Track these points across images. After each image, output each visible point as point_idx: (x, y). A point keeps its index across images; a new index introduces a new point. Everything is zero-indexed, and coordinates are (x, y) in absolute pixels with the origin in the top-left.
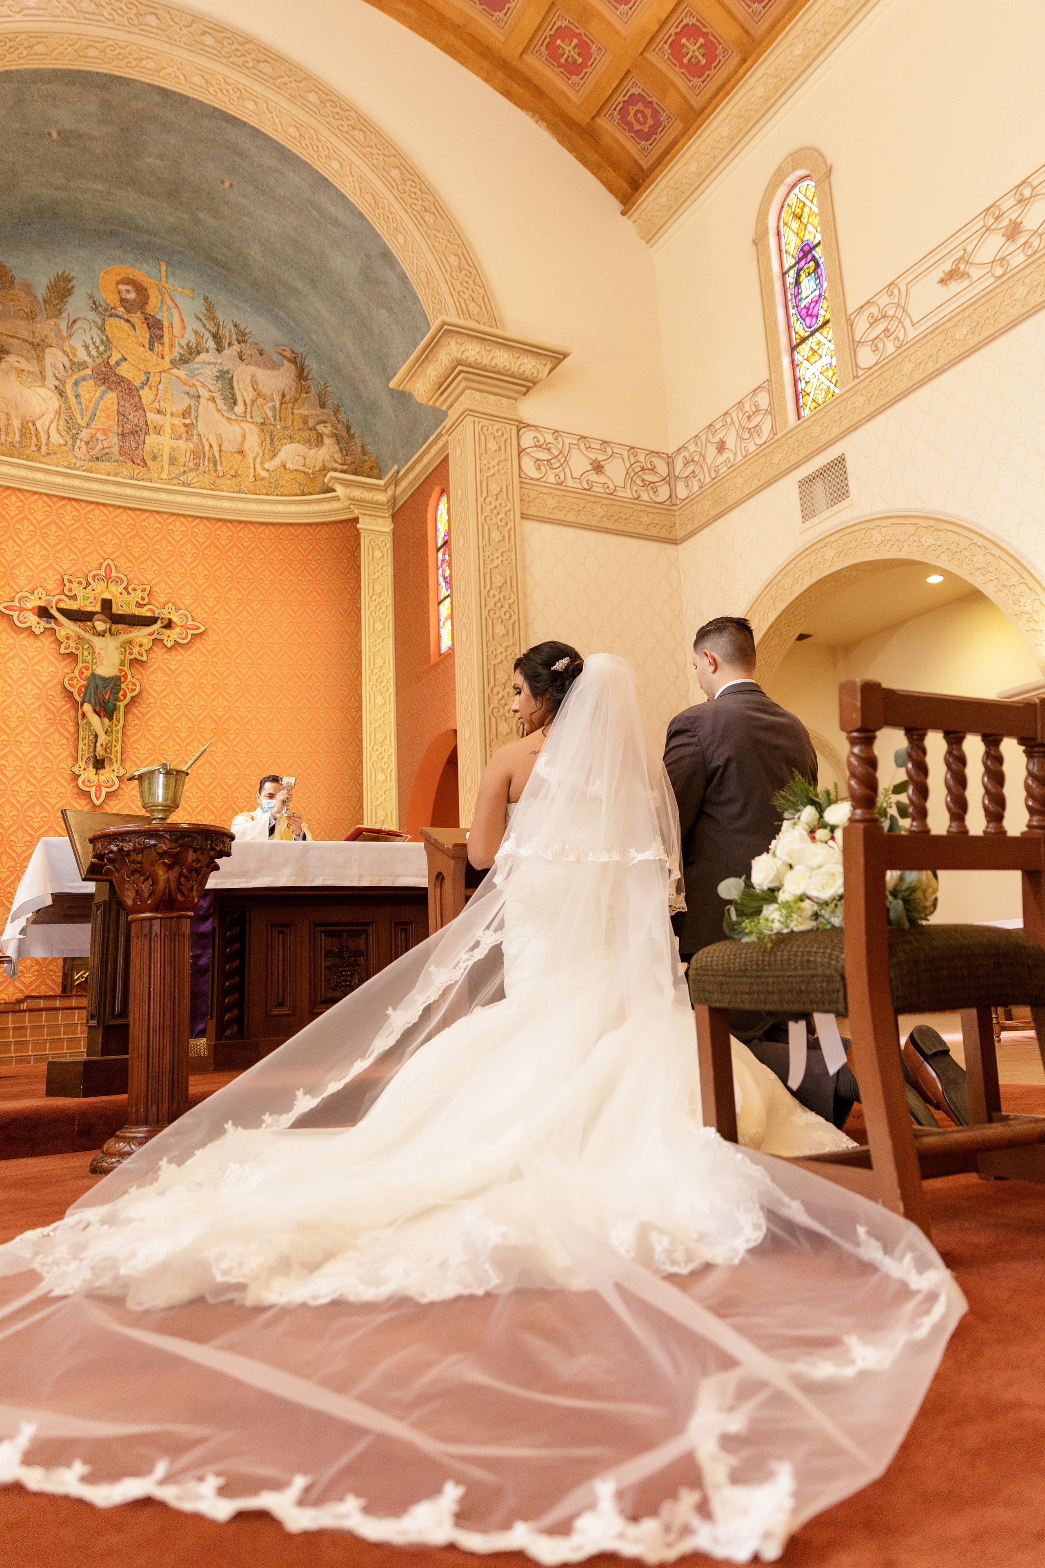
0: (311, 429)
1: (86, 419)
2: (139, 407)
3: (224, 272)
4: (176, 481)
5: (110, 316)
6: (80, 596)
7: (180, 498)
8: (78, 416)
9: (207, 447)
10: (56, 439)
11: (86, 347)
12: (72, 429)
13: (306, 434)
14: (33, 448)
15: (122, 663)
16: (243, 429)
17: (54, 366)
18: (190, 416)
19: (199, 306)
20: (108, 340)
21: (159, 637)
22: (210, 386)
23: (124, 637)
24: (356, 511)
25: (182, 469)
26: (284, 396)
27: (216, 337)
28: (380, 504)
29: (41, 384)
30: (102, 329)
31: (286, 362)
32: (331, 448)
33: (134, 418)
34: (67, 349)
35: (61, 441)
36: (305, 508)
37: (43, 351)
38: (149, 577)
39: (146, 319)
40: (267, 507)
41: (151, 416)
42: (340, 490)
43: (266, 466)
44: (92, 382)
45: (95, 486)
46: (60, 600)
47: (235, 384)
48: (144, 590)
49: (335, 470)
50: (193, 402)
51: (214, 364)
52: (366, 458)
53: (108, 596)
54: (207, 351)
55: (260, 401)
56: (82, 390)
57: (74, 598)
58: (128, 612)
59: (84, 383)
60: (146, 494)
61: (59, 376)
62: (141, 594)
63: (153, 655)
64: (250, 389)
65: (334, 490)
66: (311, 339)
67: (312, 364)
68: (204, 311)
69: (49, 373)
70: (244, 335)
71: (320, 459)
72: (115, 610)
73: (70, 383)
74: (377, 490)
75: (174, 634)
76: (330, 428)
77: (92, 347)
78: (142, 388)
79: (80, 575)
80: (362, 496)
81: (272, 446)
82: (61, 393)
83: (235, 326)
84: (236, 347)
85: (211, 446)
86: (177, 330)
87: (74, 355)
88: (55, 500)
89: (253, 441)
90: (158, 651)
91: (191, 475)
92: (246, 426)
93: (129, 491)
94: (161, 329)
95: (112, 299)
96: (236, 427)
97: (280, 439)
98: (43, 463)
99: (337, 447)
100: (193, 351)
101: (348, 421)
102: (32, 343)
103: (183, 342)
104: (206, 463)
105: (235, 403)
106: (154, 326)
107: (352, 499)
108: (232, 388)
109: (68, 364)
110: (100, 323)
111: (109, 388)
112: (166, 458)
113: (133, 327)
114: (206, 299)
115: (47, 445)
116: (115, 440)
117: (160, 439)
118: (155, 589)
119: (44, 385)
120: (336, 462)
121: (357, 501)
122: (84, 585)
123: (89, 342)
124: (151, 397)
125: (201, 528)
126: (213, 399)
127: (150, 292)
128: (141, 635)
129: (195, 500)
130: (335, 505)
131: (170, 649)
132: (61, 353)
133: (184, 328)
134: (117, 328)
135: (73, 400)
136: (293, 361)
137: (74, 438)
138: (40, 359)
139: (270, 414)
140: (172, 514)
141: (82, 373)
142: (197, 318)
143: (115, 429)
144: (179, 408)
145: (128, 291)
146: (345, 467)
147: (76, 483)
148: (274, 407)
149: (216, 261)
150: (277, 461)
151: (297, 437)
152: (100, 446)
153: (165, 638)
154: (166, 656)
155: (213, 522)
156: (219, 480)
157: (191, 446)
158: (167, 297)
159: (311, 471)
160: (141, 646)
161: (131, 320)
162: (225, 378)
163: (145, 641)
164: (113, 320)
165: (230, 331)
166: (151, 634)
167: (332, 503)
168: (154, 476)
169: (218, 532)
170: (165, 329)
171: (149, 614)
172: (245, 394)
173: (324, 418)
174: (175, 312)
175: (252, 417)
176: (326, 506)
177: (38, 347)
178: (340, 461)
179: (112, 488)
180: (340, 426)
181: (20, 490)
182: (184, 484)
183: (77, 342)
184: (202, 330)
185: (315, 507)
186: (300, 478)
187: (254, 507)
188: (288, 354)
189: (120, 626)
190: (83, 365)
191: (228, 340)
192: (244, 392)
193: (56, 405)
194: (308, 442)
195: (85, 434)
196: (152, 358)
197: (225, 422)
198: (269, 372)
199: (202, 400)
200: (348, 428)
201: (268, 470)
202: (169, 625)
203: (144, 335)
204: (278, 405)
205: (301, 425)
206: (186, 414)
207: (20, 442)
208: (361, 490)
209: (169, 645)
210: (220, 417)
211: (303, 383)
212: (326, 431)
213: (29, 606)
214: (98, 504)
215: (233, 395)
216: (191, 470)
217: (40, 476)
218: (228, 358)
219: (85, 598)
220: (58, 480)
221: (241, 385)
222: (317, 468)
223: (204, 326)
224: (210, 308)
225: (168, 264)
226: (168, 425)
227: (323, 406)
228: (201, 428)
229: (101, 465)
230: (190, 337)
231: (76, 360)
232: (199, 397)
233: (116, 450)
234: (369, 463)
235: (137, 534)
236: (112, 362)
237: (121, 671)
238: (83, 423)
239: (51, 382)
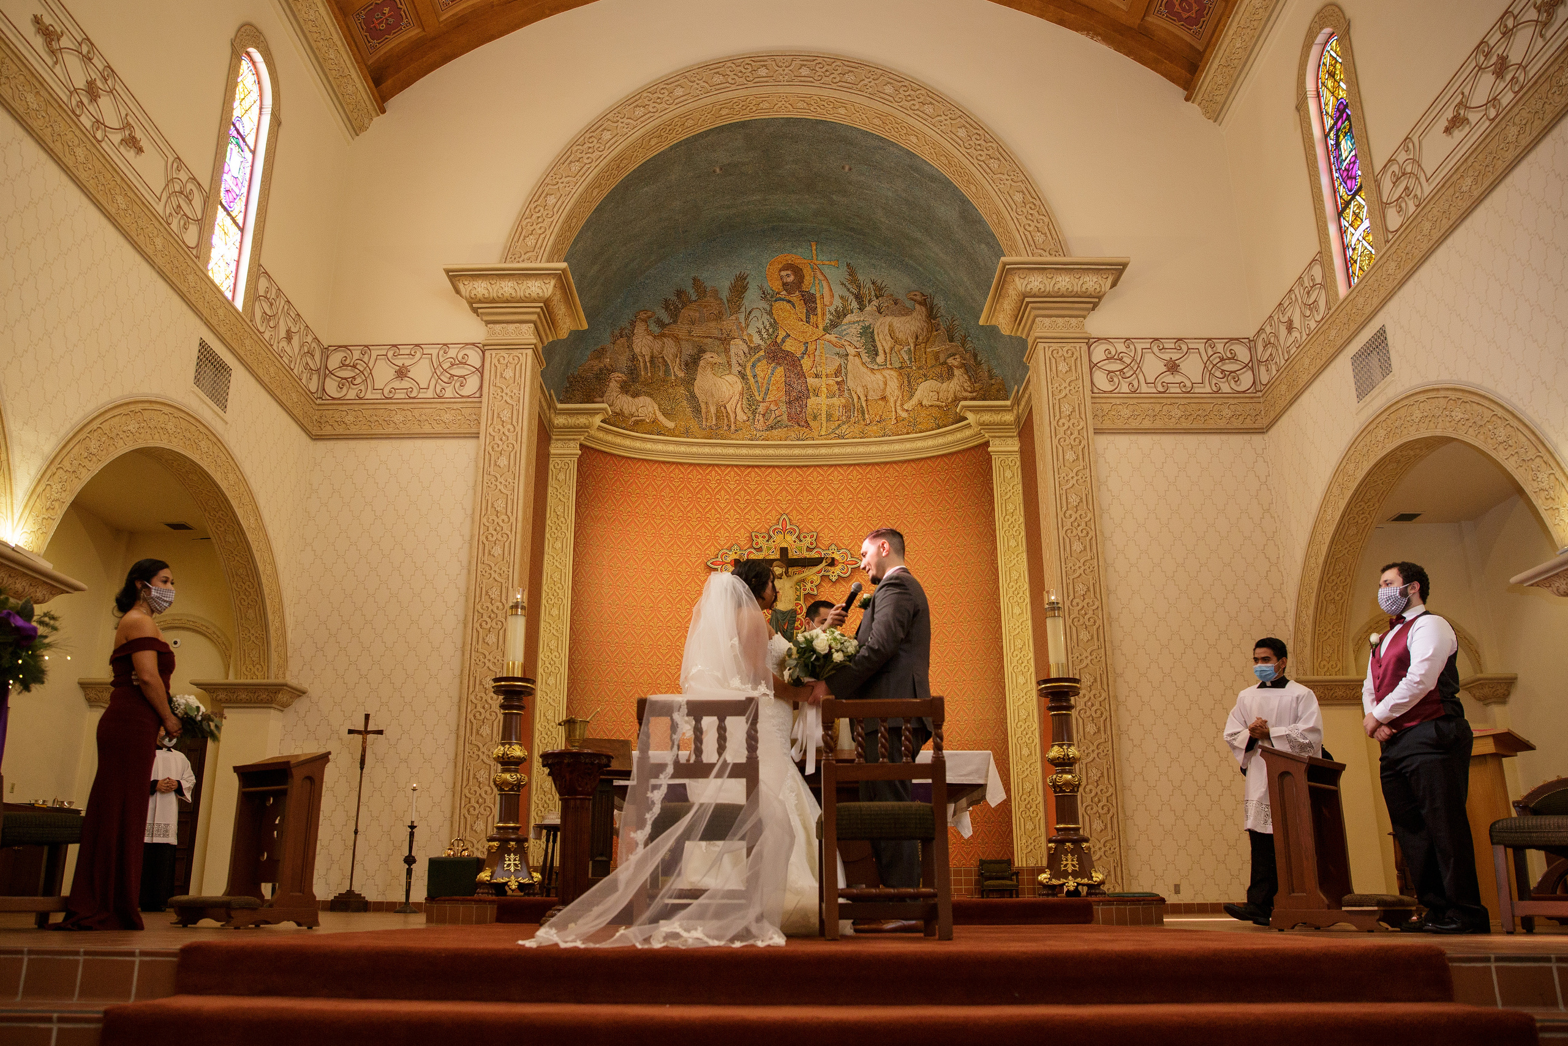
0: (942, 364)
1: (762, 394)
2: (802, 375)
3: (861, 237)
4: (833, 436)
5: (776, 301)
6: (764, 548)
7: (836, 450)
8: (756, 394)
9: (856, 400)
10: (742, 417)
11: (759, 332)
12: (752, 405)
13: (938, 370)
14: (726, 428)
15: (798, 599)
16: (884, 377)
17: (737, 354)
18: (841, 374)
19: (842, 273)
20: (775, 322)
21: (826, 574)
22: (855, 343)
23: (797, 577)
24: (986, 435)
25: (837, 423)
26: (917, 338)
27: (859, 298)
28: (1008, 425)
29: (728, 372)
30: (770, 313)
31: (917, 306)
32: (961, 378)
33: (798, 386)
34: (746, 338)
35: (745, 418)
36: (941, 440)
37: (729, 344)
38: (816, 526)
39: (803, 296)
40: (908, 446)
41: (811, 381)
42: (971, 418)
43: (906, 407)
44: (764, 362)
45: (771, 451)
46: (751, 552)
47: (876, 337)
48: (812, 537)
49: (965, 399)
50: (842, 361)
51: (858, 322)
52: (993, 382)
53: (784, 545)
54: (852, 312)
55: (897, 347)
56: (758, 370)
57: (760, 550)
58: (801, 556)
59: (759, 364)
60: (810, 451)
61: (740, 362)
62: (810, 540)
63: (822, 589)
64: (888, 338)
65: (966, 419)
66: (937, 279)
67: (940, 302)
68: (848, 277)
69: (734, 362)
70: (880, 289)
71: (952, 391)
72: (790, 556)
73: (749, 365)
74: (1005, 410)
75: (837, 570)
76: (959, 360)
77: (763, 331)
78: (803, 358)
79: (763, 531)
80: (991, 419)
81: (909, 387)
82: (743, 376)
83: (873, 283)
84: (875, 302)
85: (859, 398)
86: (827, 300)
87: (751, 341)
88: (743, 469)
89: (893, 385)
90: (826, 585)
91: (845, 427)
92: (886, 373)
93: (797, 451)
94: (815, 302)
95: (777, 286)
96: (879, 376)
97: (916, 379)
98: (732, 439)
99: (966, 376)
100: (840, 314)
101: (974, 349)
102: (720, 339)
103: (832, 309)
104: (856, 415)
105: (877, 355)
106: (809, 300)
107: (981, 425)
108: (874, 341)
109: (746, 351)
110: (768, 309)
111: (778, 364)
112: (824, 416)
113: (793, 305)
114: (848, 265)
115: (735, 423)
116: (784, 408)
117: (818, 400)
118: (821, 535)
119: (730, 373)
120: (966, 391)
121: (987, 425)
122: (767, 538)
123: (761, 327)
124: (810, 364)
125: (855, 473)
126: (858, 355)
127: (805, 271)
128: (812, 574)
129: (849, 450)
130: (968, 433)
131: (835, 583)
132: (741, 342)
133: (832, 296)
134: (782, 309)
135: (752, 380)
136: (923, 303)
137: (754, 413)
138: (727, 351)
139: (906, 358)
140: (831, 466)
141: (757, 356)
142: (843, 284)
143: (784, 398)
144: (831, 369)
145: (788, 275)
146: (974, 394)
147: (757, 451)
148: (910, 349)
149: (852, 229)
150: (914, 401)
151: (931, 374)
152: (773, 416)
153: (830, 573)
154: (832, 589)
155: (864, 467)
156: (867, 428)
157: (843, 401)
158: (818, 272)
159: (944, 404)
160: (812, 582)
161: (791, 299)
162: (868, 333)
163: (815, 578)
164: (777, 305)
165: (869, 289)
166: (819, 572)
167: (964, 431)
168: (815, 434)
169: (869, 476)
170: (818, 301)
171: (817, 556)
172: (884, 344)
173: (953, 351)
174: (825, 284)
175: (891, 364)
176: (959, 435)
177: (725, 341)
178: (969, 389)
179: (784, 451)
180: (967, 356)
181: (717, 465)
182: (839, 437)
183: (752, 330)
184: (847, 294)
185: (950, 438)
186: (935, 412)
187: (897, 447)
188: (918, 298)
189: (795, 569)
190: (758, 348)
191: (868, 298)
192: (883, 342)
193: (740, 387)
194: (941, 378)
195: (761, 409)
196: (809, 329)
197: (869, 373)
198: (904, 318)
199: (850, 358)
200: (975, 356)
201: (907, 411)
202: (833, 563)
203: (801, 309)
204: (912, 348)
205: (934, 362)
206: (838, 373)
207: (716, 425)
208: (989, 414)
209: (834, 580)
210: (864, 370)
211: (933, 322)
212: (956, 363)
213: (729, 560)
214: (774, 467)
215: (875, 346)
216: (844, 423)
217: (731, 451)
218: (868, 316)
219: (769, 548)
220: (744, 451)
221: (881, 336)
222: (950, 399)
223: (848, 290)
224: (852, 272)
225: (817, 243)
226: (824, 384)
227: (951, 340)
228: (850, 383)
229: (775, 432)
230: (838, 302)
231: (752, 345)
232: (847, 355)
233: (785, 417)
234: (995, 386)
235: (805, 489)
236: (779, 341)
237: (797, 604)
238: (759, 398)
239: (736, 368)
